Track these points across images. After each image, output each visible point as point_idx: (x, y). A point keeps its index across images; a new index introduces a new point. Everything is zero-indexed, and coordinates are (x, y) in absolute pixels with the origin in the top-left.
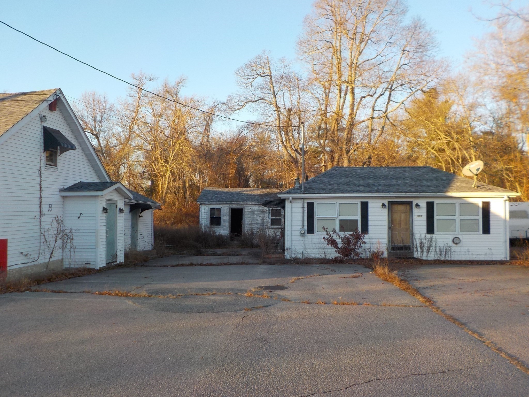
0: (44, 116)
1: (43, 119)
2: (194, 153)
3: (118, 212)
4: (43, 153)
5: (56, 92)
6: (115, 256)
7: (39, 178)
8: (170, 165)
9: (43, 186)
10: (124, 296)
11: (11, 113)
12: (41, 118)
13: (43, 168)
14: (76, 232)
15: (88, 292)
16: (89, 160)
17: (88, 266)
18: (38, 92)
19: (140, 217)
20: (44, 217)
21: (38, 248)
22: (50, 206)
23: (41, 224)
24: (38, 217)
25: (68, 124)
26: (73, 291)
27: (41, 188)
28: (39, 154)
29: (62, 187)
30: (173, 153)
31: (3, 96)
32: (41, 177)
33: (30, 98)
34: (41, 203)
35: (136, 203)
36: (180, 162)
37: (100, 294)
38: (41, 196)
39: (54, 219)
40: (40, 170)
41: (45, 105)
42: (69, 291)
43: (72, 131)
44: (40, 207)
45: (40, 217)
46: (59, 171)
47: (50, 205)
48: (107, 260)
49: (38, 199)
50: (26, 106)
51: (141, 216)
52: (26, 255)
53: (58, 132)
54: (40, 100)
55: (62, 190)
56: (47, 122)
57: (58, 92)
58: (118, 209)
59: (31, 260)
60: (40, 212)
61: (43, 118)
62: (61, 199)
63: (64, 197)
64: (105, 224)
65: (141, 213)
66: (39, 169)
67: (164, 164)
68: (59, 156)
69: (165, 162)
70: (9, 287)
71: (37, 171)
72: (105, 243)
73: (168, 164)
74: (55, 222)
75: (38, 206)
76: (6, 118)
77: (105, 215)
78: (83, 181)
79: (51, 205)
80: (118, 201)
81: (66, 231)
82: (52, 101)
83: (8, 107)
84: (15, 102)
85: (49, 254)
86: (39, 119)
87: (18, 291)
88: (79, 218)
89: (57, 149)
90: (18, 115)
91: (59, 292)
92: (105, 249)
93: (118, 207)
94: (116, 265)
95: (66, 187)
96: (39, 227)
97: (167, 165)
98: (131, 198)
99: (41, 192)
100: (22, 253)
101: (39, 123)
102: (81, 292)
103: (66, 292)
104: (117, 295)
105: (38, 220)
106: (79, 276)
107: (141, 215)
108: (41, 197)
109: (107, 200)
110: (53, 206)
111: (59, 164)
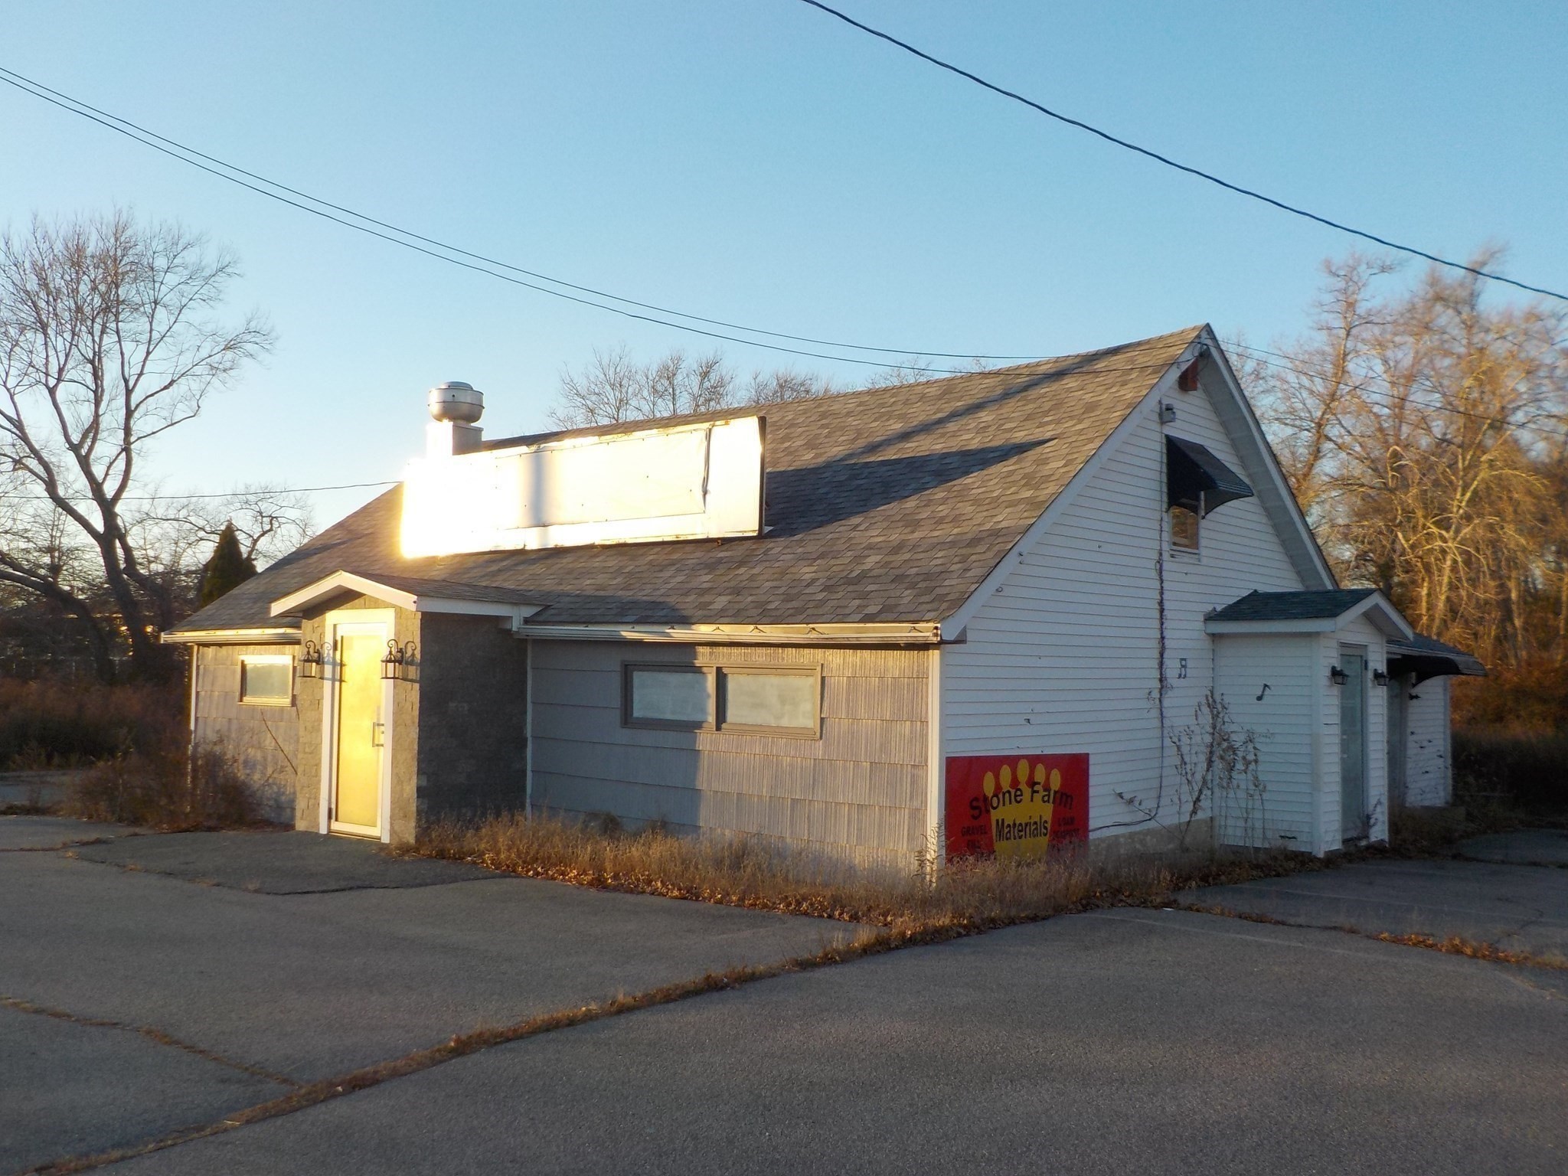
0: (1169, 409)
1: (1167, 415)
2: (1544, 486)
3: (1370, 684)
4: (1167, 511)
5: (1198, 336)
6: (1366, 822)
7: (1157, 585)
8: (1457, 531)
9: (1167, 605)
10: (1484, 957)
11: (1090, 407)
12: (1161, 415)
13: (1166, 556)
14: (1263, 739)
15: (1352, 931)
16: (1275, 526)
17: (1292, 846)
18: (1148, 342)
19: (1412, 697)
20: (1170, 693)
21: (1156, 783)
22: (1183, 663)
23: (1162, 714)
24: (1156, 694)
25: (1224, 424)
26: (1301, 920)
27: (1162, 611)
28: (1157, 516)
29: (1210, 608)
30: (1463, 495)
31: (1057, 364)
32: (1162, 581)
33: (1132, 360)
34: (1162, 655)
35: (1403, 655)
36: (1493, 519)
37: (1397, 940)
38: (1162, 633)
39: (1204, 701)
40: (1160, 562)
41: (1174, 374)
42: (1292, 921)
43: (1234, 445)
44: (1161, 664)
45: (1161, 695)
46: (1204, 561)
47: (1182, 659)
48: (1345, 830)
49: (1155, 644)
50: (1124, 384)
51: (1417, 697)
52: (1131, 801)
53: (1202, 450)
54: (1160, 362)
55: (1212, 617)
56: (1177, 424)
57: (1204, 335)
58: (1370, 675)
59: (1140, 816)
60: (1161, 680)
61: (1166, 413)
62: (1207, 644)
63: (1215, 637)
64: (1337, 720)
65: (1414, 686)
66: (1156, 556)
67: (1434, 530)
68: (1203, 518)
69: (1437, 524)
70: (1119, 891)
71: (1152, 564)
72: (1337, 778)
73: (1447, 530)
74: (1206, 710)
75: (1155, 664)
76: (1080, 422)
77: (1336, 690)
78: (1263, 589)
79: (1185, 660)
80: (1371, 648)
81: (1234, 737)
82: (1191, 362)
83: (1076, 393)
84: (1091, 376)
85: (1191, 800)
86: (1156, 417)
87: (1144, 904)
88: (1260, 698)
89: (1198, 499)
90: (1110, 410)
91: (1260, 920)
92: (1337, 798)
93: (1372, 665)
94: (1368, 847)
95: (1219, 609)
96: (1157, 723)
97: (1444, 533)
98: (1407, 638)
99: (1162, 624)
100: (1120, 795)
101: (1156, 427)
102: (1326, 928)
103: (1283, 923)
104: (1458, 951)
105: (1157, 702)
106: (1278, 875)
107: (1414, 692)
108: (1163, 638)
109: (1344, 645)
110: (1190, 664)
111: (1203, 542)
